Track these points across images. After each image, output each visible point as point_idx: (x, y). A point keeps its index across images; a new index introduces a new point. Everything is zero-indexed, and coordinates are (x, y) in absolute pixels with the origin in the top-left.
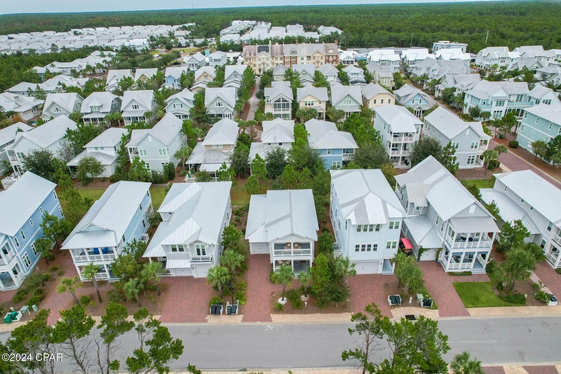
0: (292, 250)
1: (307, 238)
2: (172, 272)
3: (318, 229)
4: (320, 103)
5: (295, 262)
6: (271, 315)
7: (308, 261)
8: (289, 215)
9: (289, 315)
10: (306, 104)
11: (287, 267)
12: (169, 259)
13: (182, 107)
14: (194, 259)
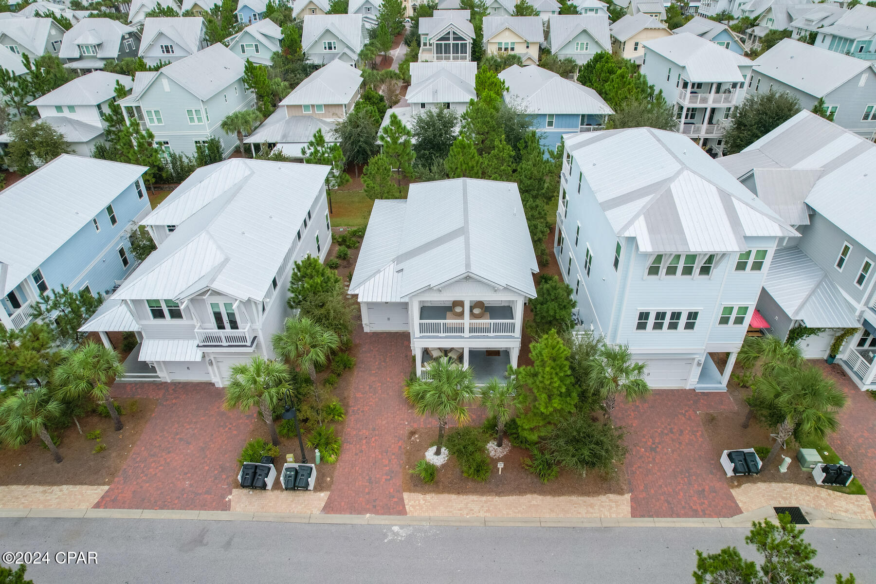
0: (467, 321)
1: (507, 289)
2: (161, 371)
3: (537, 270)
4: (528, 47)
5: (473, 353)
6: (406, 495)
7: (507, 353)
8: (462, 231)
9: (453, 497)
10: (500, 49)
11: (453, 367)
12: (149, 338)
13: (257, 51)
14: (208, 338)
